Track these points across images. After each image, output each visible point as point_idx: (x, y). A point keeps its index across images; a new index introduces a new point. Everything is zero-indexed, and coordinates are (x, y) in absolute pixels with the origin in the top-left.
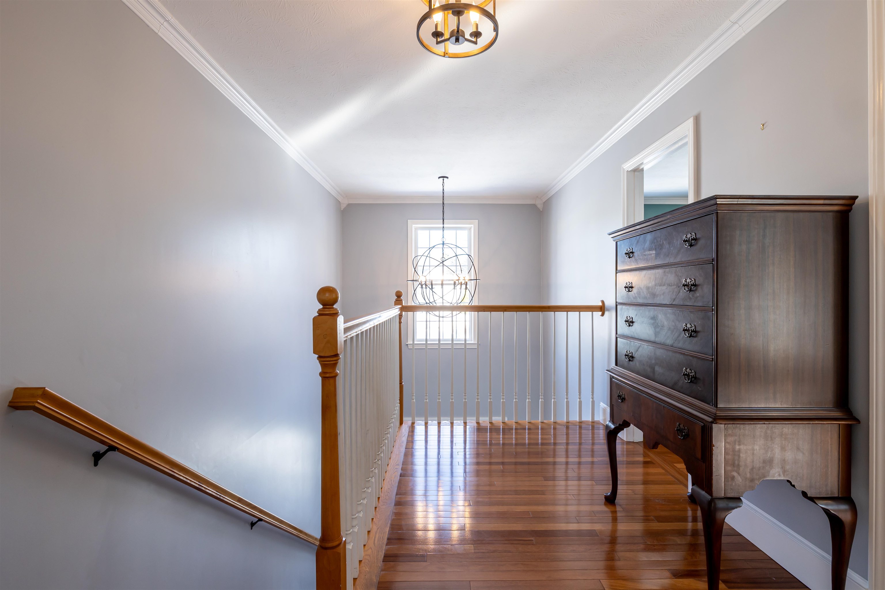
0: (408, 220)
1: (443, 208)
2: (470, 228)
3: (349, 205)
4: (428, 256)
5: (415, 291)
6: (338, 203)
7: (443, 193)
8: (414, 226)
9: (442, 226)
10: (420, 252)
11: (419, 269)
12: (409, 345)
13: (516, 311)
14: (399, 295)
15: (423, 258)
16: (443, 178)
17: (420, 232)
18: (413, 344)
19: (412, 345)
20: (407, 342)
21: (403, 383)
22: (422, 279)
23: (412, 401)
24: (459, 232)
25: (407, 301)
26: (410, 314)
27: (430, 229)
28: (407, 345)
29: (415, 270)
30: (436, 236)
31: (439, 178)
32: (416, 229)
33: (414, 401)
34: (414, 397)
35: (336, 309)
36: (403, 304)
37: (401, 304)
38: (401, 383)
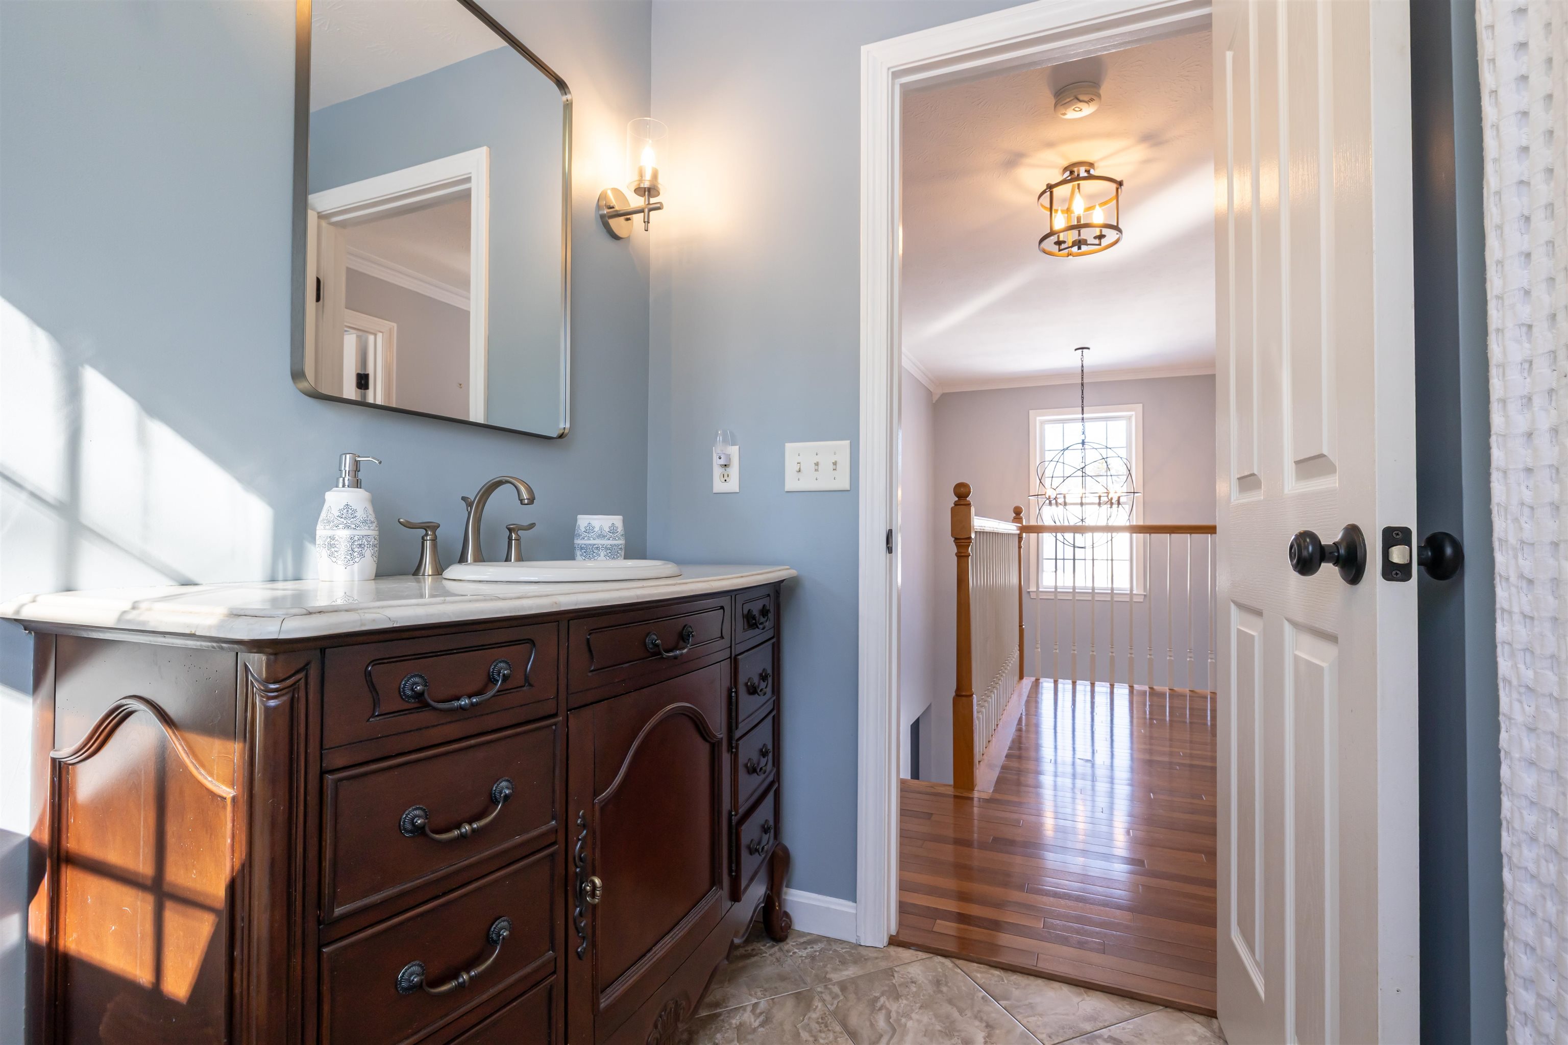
0: (1030, 411)
1: (1082, 392)
2: (1130, 418)
3: (944, 395)
4: (1061, 460)
5: (1039, 510)
6: (930, 393)
7: (1082, 371)
8: (1038, 419)
9: (1080, 416)
10: (1049, 456)
11: (1047, 482)
12: (1031, 593)
13: (1191, 533)
14: (1018, 512)
15: (1053, 464)
16: (1081, 350)
17: (1048, 427)
18: (1037, 592)
19: (1035, 594)
20: (1029, 589)
21: (1024, 627)
22: (1051, 493)
23: (1036, 650)
24: (1111, 424)
25: (1028, 520)
26: (1033, 536)
27: (1063, 421)
28: (1029, 592)
29: (1041, 482)
30: (1073, 432)
31: (1076, 350)
32: (1043, 423)
33: (1039, 650)
34: (1039, 646)
35: (969, 501)
36: (1024, 524)
37: (1021, 523)
38: (1021, 626)
